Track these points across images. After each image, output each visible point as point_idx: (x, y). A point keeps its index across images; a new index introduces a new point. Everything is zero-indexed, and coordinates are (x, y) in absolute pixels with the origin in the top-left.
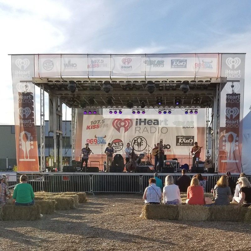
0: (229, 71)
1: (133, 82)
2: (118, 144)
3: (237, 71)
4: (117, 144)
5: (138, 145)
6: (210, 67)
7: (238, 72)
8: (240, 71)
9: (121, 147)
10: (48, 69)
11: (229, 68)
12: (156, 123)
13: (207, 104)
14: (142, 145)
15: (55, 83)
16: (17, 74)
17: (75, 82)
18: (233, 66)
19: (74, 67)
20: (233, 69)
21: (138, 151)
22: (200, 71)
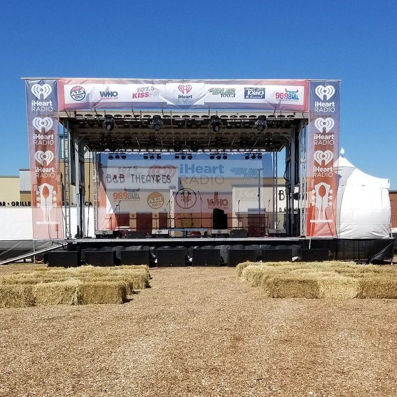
0: (319, 103)
1: (192, 117)
2: (157, 199)
3: (330, 104)
4: (155, 199)
5: (184, 201)
6: (295, 98)
7: (332, 105)
8: (333, 103)
9: (162, 203)
10: (79, 99)
11: (319, 100)
12: (208, 171)
13: (275, 146)
14: (190, 200)
15: (86, 117)
16: (35, 105)
17: (113, 116)
18: (325, 96)
19: (114, 96)
20: (325, 100)
21: (185, 208)
22: (282, 102)
